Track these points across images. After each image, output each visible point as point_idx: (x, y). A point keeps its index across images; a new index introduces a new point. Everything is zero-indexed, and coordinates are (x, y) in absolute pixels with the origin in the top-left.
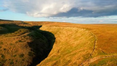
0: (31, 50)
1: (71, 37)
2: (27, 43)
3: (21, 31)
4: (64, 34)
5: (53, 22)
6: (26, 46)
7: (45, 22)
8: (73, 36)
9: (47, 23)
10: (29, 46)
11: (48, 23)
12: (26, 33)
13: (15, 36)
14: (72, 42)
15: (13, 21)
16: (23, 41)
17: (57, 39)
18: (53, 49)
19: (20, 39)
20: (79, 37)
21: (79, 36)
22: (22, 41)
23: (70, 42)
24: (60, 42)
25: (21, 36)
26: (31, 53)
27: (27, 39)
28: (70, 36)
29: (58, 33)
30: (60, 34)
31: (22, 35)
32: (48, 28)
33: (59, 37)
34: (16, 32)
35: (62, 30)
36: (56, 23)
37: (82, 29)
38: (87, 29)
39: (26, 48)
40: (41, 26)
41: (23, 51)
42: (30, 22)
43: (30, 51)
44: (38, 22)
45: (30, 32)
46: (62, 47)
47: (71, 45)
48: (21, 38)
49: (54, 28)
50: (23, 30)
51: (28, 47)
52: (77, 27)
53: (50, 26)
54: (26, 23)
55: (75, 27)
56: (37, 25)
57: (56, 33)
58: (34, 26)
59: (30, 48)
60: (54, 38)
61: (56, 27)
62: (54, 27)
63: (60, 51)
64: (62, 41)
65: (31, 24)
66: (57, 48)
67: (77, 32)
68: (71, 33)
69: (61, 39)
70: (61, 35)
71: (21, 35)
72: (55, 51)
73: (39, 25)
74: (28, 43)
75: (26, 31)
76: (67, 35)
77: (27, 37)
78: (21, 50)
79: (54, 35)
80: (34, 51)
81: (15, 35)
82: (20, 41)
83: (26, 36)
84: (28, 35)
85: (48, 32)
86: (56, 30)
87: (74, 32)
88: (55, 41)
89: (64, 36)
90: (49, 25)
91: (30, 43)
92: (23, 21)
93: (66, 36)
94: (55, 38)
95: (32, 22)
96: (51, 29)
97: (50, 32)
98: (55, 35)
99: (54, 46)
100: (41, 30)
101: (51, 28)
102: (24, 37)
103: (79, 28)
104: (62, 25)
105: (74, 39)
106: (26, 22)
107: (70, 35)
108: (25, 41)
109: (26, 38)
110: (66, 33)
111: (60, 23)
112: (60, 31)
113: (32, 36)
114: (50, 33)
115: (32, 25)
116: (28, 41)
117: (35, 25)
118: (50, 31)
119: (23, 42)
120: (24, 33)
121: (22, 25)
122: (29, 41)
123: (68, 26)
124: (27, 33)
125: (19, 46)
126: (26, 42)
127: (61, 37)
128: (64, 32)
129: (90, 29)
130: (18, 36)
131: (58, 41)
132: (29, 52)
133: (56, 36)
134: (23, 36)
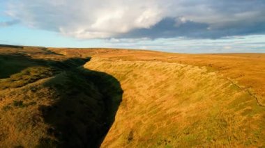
0: (50, 131)
1: (167, 89)
2: (39, 109)
3: (28, 73)
4: (145, 79)
5: (118, 50)
6: (34, 119)
7: (97, 49)
8: (171, 88)
9: (102, 50)
10: (42, 119)
11: (106, 51)
12: (41, 78)
13: (7, 87)
14: (170, 106)
15: (22, 47)
16: (29, 101)
17: (128, 94)
18: (114, 124)
19: (20, 98)
20: (192, 91)
21: (191, 89)
22: (25, 102)
23: (165, 105)
24: (135, 102)
25: (24, 87)
26: (47, 140)
27: (41, 96)
28: (163, 86)
29: (131, 77)
30: (136, 79)
31: (30, 85)
32: (105, 64)
33: (132, 88)
34: (14, 76)
35: (140, 68)
36: (124, 52)
37: (197, 69)
38: (211, 67)
39: (34, 125)
40: (88, 60)
41: (22, 134)
42: (63, 50)
43: (44, 135)
44: (82, 50)
45: (54, 75)
46: (140, 123)
47: (168, 115)
48: (25, 93)
49: (120, 64)
50: (36, 70)
51: (39, 120)
52: (181, 62)
53: (110, 60)
54: (54, 53)
55: (175, 62)
56: (79, 56)
57: (124, 78)
58: (72, 59)
59: (46, 126)
60: (119, 91)
61: (124, 63)
62: (121, 62)
63: (135, 134)
64: (141, 100)
65: (65, 54)
66: (126, 122)
67: (181, 75)
68: (164, 77)
69: (137, 96)
70: (136, 84)
71: (25, 84)
72: (121, 132)
73: (84, 56)
74: (42, 108)
75: (44, 73)
76: (153, 84)
77: (41, 90)
78: (16, 133)
79: (119, 82)
80: (56, 135)
81: (7, 85)
82: (19, 104)
83: (40, 88)
84: (46, 85)
85: (104, 74)
86: (124, 70)
87: (172, 76)
88: (121, 100)
89: (147, 86)
90: (107, 56)
91: (49, 108)
92: (46, 47)
93: (151, 87)
94: (122, 92)
95: (68, 50)
96: (111, 66)
97: (109, 73)
98: (121, 83)
99: (120, 115)
100: (86, 69)
101: (112, 63)
102: (34, 91)
103: (185, 63)
104: (139, 58)
105: (177, 96)
106: (54, 49)
107: (162, 82)
108: (33, 103)
109: (38, 95)
110: (150, 77)
111: (135, 51)
112: (134, 72)
113: (57, 86)
114: (110, 77)
115: (67, 56)
116: (42, 103)
117: (73, 56)
118: (110, 71)
119: (27, 106)
120: (35, 78)
121: (41, 57)
122: (46, 103)
123: (156, 58)
124: (46, 77)
125: (12, 119)
126: (37, 106)
127: (137, 89)
128: (146, 74)
129: (219, 68)
130: (16, 89)
131: (130, 99)
132: (42, 140)
133: (124, 86)
134: (31, 88)
